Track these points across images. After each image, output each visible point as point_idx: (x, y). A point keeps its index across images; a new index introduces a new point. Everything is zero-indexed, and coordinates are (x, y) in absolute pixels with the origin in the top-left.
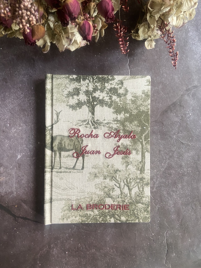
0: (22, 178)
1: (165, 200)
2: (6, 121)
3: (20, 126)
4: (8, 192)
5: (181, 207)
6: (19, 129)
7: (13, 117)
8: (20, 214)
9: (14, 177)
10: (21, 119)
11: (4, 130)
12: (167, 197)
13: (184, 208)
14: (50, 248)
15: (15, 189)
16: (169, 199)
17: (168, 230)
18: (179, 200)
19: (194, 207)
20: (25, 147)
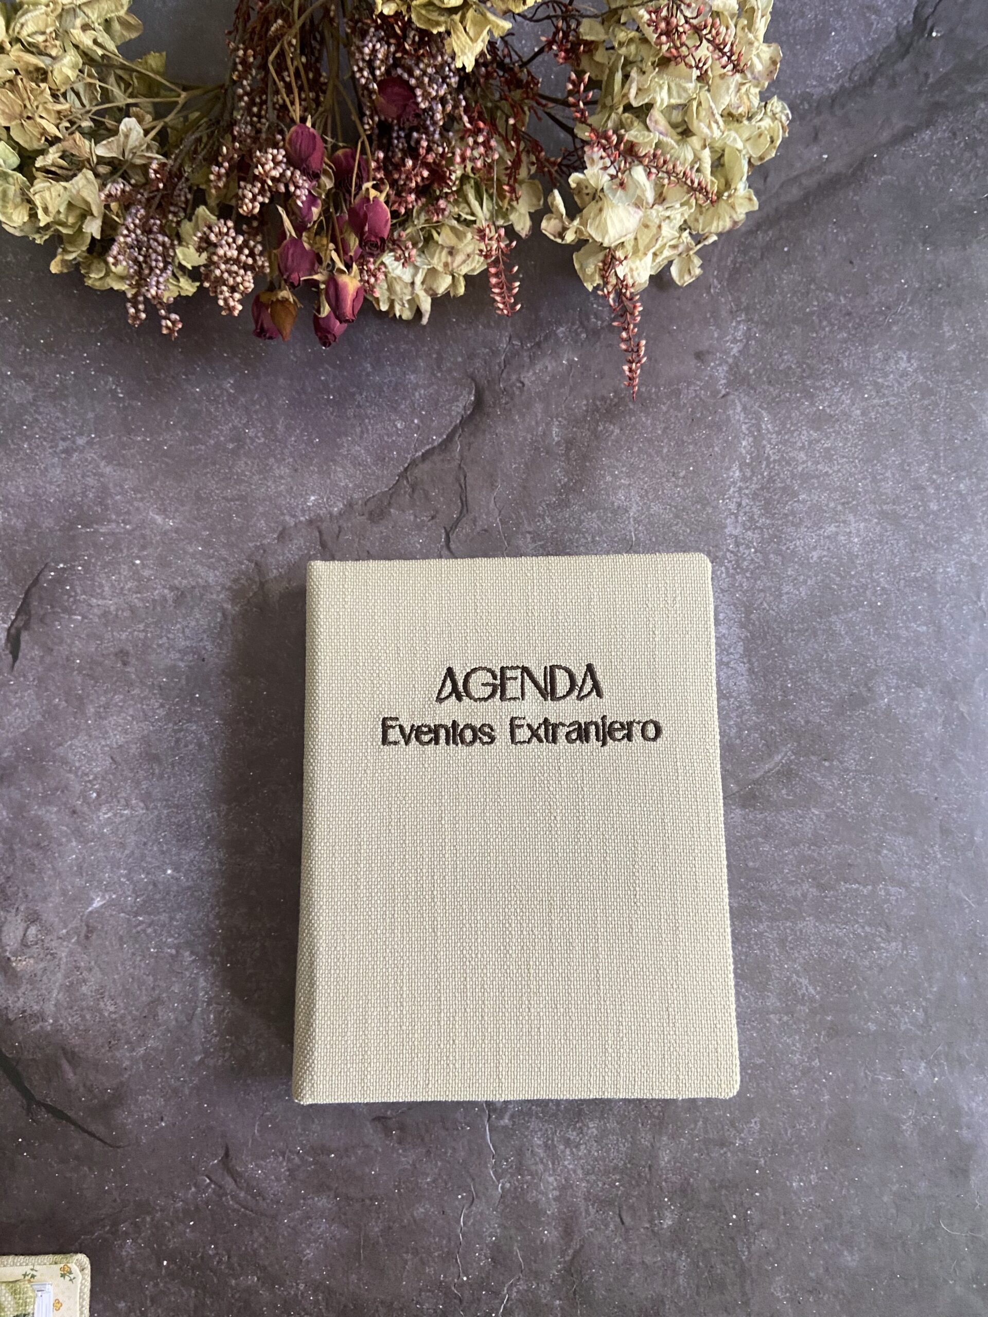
0: (85, 974)
1: (533, 1168)
2: (90, 781)
3: (127, 806)
4: (29, 1011)
5: (582, 1209)
6: (122, 816)
7: (113, 774)
8: (47, 1095)
9: (63, 966)
10: (138, 783)
11: (78, 808)
12: (541, 1160)
13: (592, 1211)
14: (114, 1232)
15: (53, 1009)
16: (546, 1165)
17: (519, 1279)
18: (581, 1180)
19: (627, 1220)
20: (125, 876)
